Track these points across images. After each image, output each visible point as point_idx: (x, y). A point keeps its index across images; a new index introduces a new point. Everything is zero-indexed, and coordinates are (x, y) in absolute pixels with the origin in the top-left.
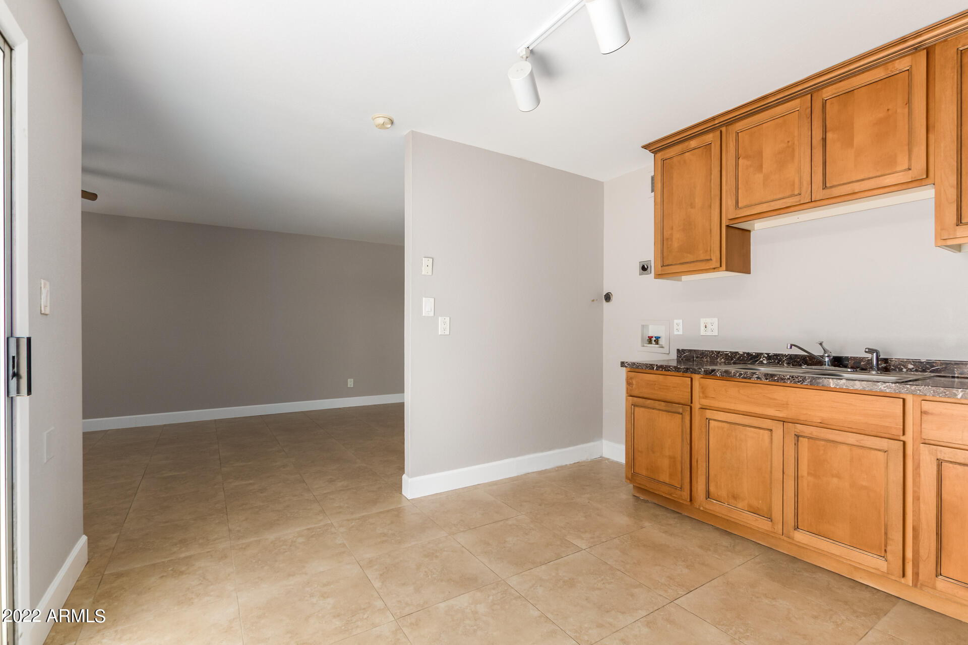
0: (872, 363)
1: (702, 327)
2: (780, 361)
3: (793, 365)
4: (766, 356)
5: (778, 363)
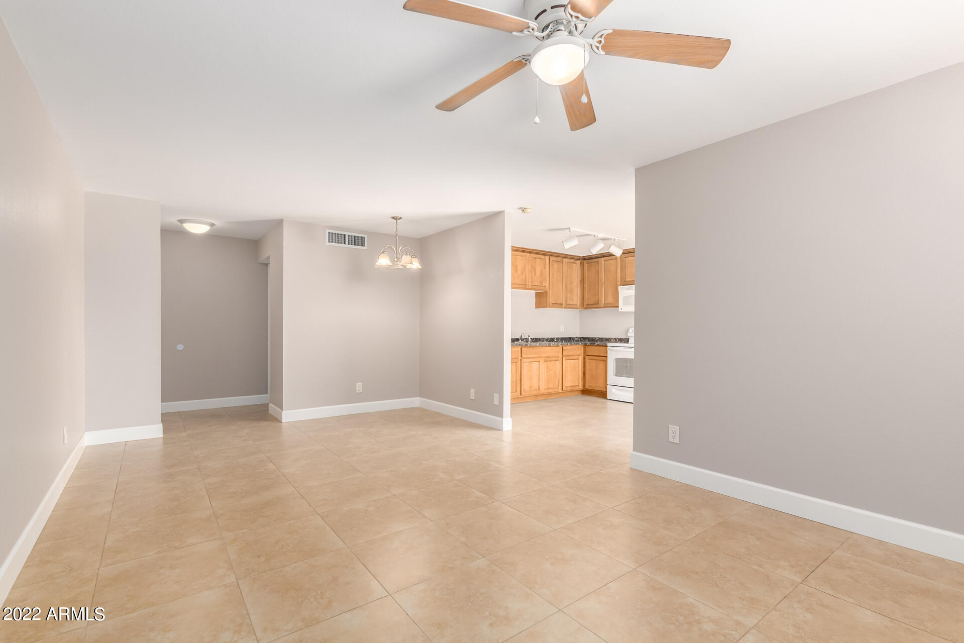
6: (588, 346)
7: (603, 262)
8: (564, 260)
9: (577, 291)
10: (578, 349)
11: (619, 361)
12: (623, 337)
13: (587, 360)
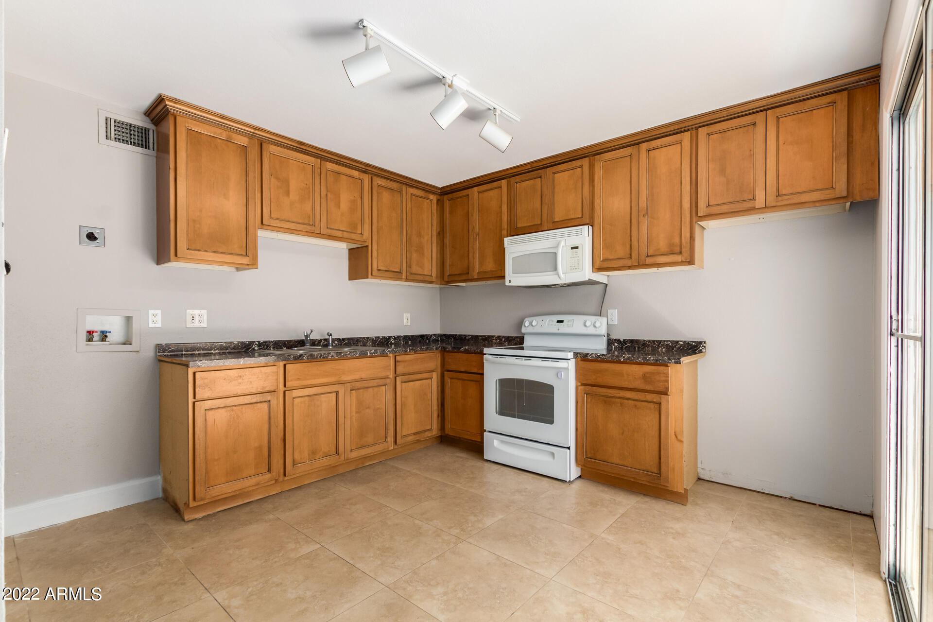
0: (329, 341)
1: (189, 318)
2: (267, 347)
3: (277, 349)
4: (257, 343)
5: (267, 348)
6: (448, 352)
7: (476, 194)
8: (404, 188)
9: (431, 251)
10: (430, 360)
11: (505, 384)
12: (513, 334)
13: (448, 381)
